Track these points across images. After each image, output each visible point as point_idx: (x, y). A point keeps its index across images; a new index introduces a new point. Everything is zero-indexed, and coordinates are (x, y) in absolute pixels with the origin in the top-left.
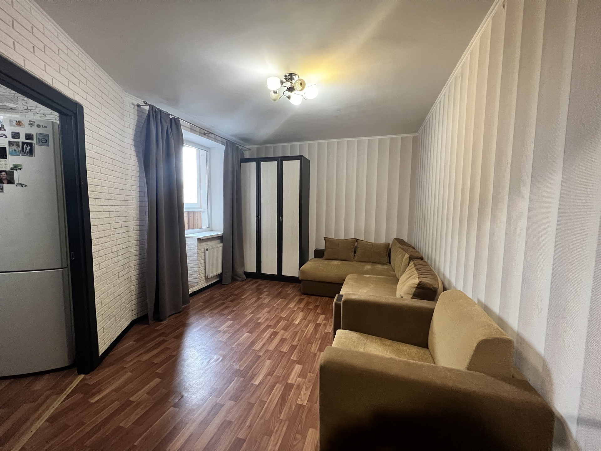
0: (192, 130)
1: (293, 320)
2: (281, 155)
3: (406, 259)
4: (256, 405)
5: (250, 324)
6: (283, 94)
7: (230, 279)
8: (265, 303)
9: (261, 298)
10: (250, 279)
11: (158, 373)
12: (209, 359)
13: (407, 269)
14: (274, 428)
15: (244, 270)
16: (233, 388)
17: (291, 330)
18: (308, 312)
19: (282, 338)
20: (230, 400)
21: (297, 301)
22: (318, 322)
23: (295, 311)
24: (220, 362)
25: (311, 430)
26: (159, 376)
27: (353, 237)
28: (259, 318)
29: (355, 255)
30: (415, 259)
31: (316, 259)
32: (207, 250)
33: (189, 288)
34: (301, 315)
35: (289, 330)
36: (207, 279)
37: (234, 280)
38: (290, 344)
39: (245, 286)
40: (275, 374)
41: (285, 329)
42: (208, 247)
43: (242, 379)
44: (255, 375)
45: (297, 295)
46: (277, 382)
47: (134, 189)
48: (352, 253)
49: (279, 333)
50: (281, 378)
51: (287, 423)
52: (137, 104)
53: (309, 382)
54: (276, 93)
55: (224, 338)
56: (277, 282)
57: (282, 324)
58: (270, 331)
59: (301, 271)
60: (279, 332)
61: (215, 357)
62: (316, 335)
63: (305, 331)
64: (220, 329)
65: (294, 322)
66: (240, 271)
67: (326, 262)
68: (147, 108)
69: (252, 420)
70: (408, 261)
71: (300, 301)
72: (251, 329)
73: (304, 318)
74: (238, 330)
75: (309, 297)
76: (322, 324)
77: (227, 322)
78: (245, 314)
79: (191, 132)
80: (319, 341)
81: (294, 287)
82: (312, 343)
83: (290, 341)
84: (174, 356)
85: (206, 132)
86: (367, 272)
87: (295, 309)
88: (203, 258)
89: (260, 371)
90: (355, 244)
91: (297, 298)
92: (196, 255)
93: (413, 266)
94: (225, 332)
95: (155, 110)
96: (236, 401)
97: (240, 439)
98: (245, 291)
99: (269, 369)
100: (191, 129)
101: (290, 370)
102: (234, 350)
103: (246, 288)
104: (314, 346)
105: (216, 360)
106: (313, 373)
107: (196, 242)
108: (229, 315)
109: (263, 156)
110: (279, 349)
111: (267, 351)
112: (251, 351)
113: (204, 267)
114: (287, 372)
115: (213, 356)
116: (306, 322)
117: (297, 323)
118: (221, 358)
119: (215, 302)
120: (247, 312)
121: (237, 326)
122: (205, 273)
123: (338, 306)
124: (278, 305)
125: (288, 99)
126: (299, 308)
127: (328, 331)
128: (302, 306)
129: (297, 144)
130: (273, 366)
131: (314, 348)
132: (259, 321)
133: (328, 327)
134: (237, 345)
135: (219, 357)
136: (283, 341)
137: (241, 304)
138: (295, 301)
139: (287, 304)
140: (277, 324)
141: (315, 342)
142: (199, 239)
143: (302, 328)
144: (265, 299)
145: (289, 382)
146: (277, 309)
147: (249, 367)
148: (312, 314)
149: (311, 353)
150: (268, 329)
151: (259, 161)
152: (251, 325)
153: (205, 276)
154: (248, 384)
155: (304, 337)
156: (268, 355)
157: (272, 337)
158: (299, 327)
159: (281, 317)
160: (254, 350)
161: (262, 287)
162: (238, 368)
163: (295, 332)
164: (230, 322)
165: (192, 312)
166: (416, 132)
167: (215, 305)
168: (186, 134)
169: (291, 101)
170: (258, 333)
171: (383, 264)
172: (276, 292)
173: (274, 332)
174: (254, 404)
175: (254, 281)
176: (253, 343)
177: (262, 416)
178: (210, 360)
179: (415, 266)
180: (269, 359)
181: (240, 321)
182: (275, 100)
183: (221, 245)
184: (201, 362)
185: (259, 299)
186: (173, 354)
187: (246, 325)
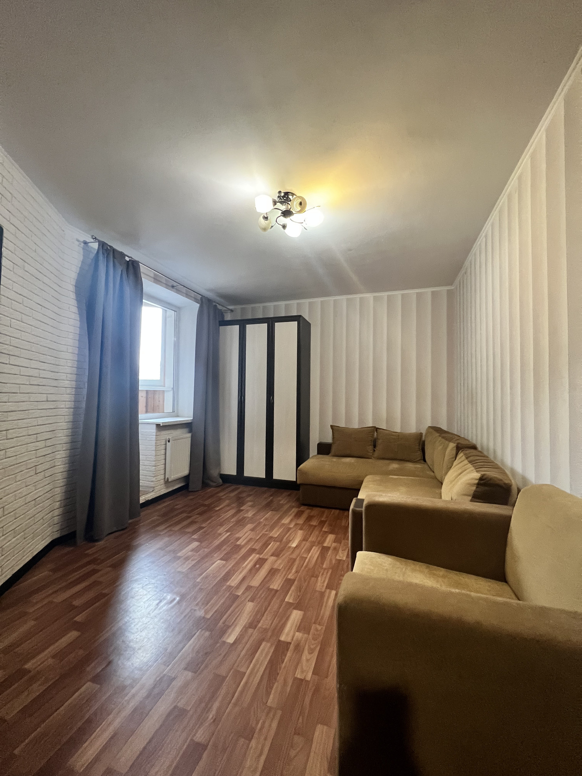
0: (156, 280)
1: (289, 541)
2: (272, 316)
3: (452, 450)
4: (228, 678)
5: (224, 547)
6: (276, 221)
7: (200, 484)
8: (248, 517)
9: (242, 510)
10: (228, 485)
11: (76, 622)
12: (159, 599)
13: (455, 464)
14: (257, 723)
15: (220, 471)
16: (193, 649)
17: (286, 555)
18: (311, 530)
19: (272, 569)
20: (186, 669)
21: (293, 514)
22: (325, 545)
23: (291, 528)
24: (176, 604)
25: (319, 727)
26: (77, 626)
27: (370, 424)
28: (238, 539)
29: (374, 450)
30: (467, 449)
31: (320, 456)
32: (169, 441)
33: (140, 495)
34: (300, 535)
35: (283, 555)
36: (167, 482)
37: (205, 485)
38: (284, 577)
39: (221, 494)
40: (260, 625)
41: (277, 554)
42: (170, 437)
43: (207, 634)
44: (229, 627)
45: (293, 507)
46: (263, 640)
47: (70, 351)
48: (371, 446)
49: (268, 561)
50: (269, 634)
51: (279, 713)
52: (84, 241)
53: (314, 639)
54: (266, 218)
55: (184, 568)
56: (266, 488)
57: (272, 546)
58: (254, 557)
59: (300, 470)
60: (267, 559)
61: (169, 597)
62: (323, 564)
63: (307, 558)
64: (179, 554)
65: (289, 545)
66: (214, 473)
67: (335, 459)
68: (95, 246)
69: (219, 709)
70: (454, 452)
71: (298, 515)
72: (225, 554)
73: (305, 539)
74: (206, 556)
75: (311, 509)
76: (332, 548)
77: (191, 543)
78: (219, 532)
79: (154, 282)
80: (327, 573)
81: (289, 495)
82: (317, 577)
83: (284, 573)
84: (105, 595)
85: (175, 284)
86: (393, 473)
87: (292, 526)
88: (163, 452)
89: (237, 621)
90: (373, 435)
91: (295, 510)
92: (154, 448)
93: (464, 458)
94: (187, 559)
95: (106, 248)
96: (195, 672)
97: (198, 744)
98: (220, 500)
99: (250, 616)
100: (154, 278)
101: (284, 619)
102: (198, 587)
103: (222, 496)
104: (321, 580)
105: (170, 601)
106: (319, 624)
107: (153, 430)
108: (194, 534)
109: (250, 317)
110: (267, 585)
111: (249, 588)
112: (225, 587)
113: (163, 466)
114: (279, 622)
115: (165, 595)
116: (308, 544)
117: (294, 545)
118: (178, 599)
119: (177, 515)
120: (221, 530)
121: (206, 550)
122: (165, 474)
123: (357, 516)
124: (266, 519)
125: (282, 229)
126: (296, 524)
127: (341, 559)
128: (301, 521)
129: (294, 302)
130: (258, 612)
131: (321, 583)
132: (238, 543)
133: (340, 552)
134: (203, 578)
135: (174, 596)
136: (272, 572)
137: (213, 518)
138: (291, 515)
139: (281, 518)
140: (264, 548)
141: (323, 574)
142: (158, 425)
143: (301, 553)
144: (247, 511)
145: (283, 638)
146: (265, 525)
147: (220, 614)
148: (316, 532)
149: (316, 591)
150: (250, 555)
151: (243, 324)
152: (226, 549)
153: (165, 478)
154: (217, 643)
155: (306, 566)
156: (250, 594)
157: (258, 566)
158: (297, 552)
159: (271, 537)
160: (230, 586)
161: (244, 495)
162: (203, 615)
163: (291, 559)
164: (195, 544)
165: (142, 530)
166: (451, 284)
167: (177, 519)
168: (148, 286)
169: (287, 231)
170: (236, 560)
171: (414, 462)
172: (264, 503)
173: (260, 559)
174: (224, 678)
175: (233, 487)
176: (227, 576)
177: (238, 700)
178: (161, 601)
179: (467, 458)
180: (252, 601)
181: (210, 544)
182: (265, 229)
183: (189, 435)
184: (146, 605)
185: (239, 511)
186: (104, 592)
187: (219, 547)
